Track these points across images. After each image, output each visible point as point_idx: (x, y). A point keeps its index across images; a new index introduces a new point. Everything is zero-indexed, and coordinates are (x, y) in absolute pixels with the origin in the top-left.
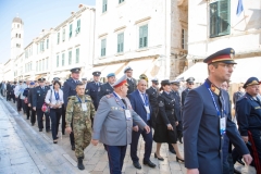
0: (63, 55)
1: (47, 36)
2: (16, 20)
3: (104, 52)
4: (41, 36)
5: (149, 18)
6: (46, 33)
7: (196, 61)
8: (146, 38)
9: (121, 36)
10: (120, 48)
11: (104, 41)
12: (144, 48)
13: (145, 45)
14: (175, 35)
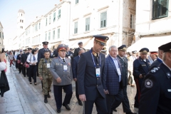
0: (50, 33)
1: (39, 21)
2: (20, 11)
3: (76, 31)
4: (35, 21)
5: (108, 7)
6: (38, 19)
7: (141, 37)
8: (105, 21)
9: (88, 20)
10: (87, 28)
11: (76, 23)
12: (104, 28)
13: (105, 26)
14: (126, 19)
